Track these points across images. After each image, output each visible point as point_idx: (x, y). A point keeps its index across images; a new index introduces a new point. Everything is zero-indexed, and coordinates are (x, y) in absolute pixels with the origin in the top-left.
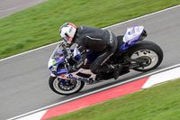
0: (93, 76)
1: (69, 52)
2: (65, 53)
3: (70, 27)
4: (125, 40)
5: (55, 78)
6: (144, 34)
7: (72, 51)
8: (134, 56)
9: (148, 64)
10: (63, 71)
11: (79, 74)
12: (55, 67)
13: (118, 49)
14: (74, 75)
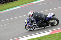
0: (38, 26)
1: (31, 19)
3: (31, 12)
4: (48, 17)
5: (27, 26)
6: (54, 15)
8: (51, 21)
9: (54, 24)
10: (29, 24)
11: (34, 25)
12: (27, 23)
14: (32, 25)
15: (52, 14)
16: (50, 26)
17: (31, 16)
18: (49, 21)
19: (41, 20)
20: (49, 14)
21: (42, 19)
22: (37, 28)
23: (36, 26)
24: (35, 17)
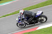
3: (22, 10)
4: (37, 15)
5: (18, 23)
6: (42, 13)
9: (43, 21)
12: (18, 21)
13: (35, 17)
14: (23, 23)
15: (41, 12)
16: (39, 23)
17: (22, 14)
18: (38, 19)
19: (31, 17)
20: (38, 12)
22: (28, 25)
24: (26, 15)
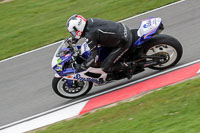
0: (104, 75)
1: (76, 49)
2: (71, 50)
3: (79, 19)
5: (59, 79)
6: (161, 27)
7: (79, 47)
9: (165, 61)
20: (144, 23)
21: (124, 42)
23: (98, 75)
